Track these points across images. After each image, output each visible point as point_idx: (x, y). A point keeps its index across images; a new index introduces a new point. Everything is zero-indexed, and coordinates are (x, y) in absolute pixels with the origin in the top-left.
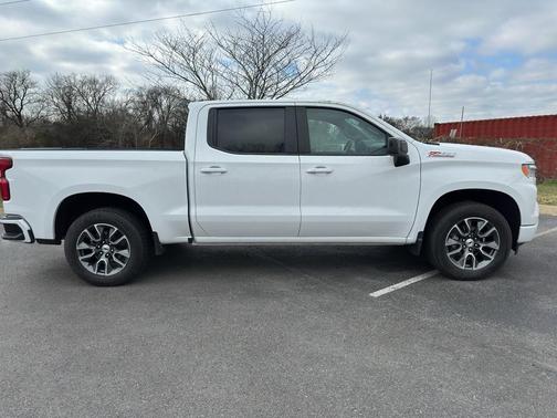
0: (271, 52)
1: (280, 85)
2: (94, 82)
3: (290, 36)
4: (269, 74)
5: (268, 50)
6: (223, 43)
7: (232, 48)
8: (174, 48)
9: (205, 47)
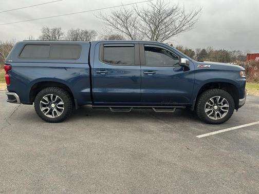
0: (163, 18)
1: (166, 33)
2: (86, 32)
3: (173, 10)
4: (161, 28)
5: (161, 17)
6: (141, 14)
7: (144, 16)
8: (118, 17)
9: (132, 16)
